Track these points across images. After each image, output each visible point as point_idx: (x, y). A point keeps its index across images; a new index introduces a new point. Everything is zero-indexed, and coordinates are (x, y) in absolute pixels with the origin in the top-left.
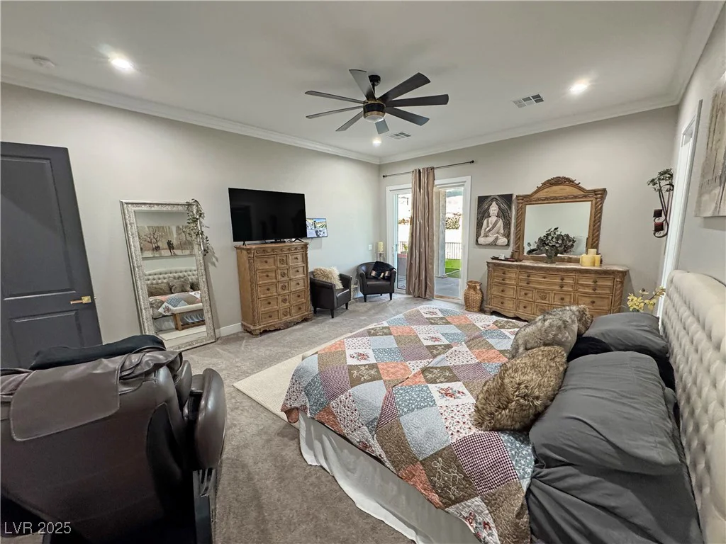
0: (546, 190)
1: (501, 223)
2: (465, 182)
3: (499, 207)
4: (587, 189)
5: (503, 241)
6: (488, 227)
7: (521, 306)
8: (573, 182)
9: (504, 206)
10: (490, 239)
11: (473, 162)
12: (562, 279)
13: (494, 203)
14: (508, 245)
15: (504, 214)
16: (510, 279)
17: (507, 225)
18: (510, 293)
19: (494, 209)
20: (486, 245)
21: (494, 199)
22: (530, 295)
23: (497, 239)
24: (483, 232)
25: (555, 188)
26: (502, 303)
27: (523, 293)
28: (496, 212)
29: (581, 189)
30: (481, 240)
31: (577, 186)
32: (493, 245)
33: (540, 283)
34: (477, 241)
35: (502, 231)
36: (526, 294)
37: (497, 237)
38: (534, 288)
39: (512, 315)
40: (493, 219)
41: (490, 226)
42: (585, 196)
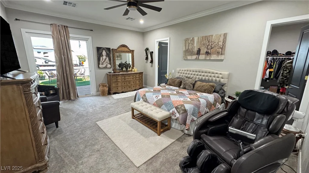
0: (121, 48)
1: (107, 59)
2: (89, 39)
3: (106, 52)
4: (131, 49)
5: (109, 66)
6: (103, 60)
7: (123, 88)
8: (127, 47)
9: (108, 52)
10: (104, 66)
11: (92, 30)
12: (133, 76)
13: (104, 51)
14: (111, 67)
15: (108, 55)
16: (119, 79)
17: (110, 60)
18: (120, 84)
19: (104, 53)
20: (103, 68)
21: (104, 49)
22: (126, 83)
23: (107, 65)
24: (101, 62)
25: (123, 48)
26: (117, 89)
27: (123, 83)
28: (105, 54)
29: (129, 49)
30: (100, 66)
31: (128, 48)
32: (106, 68)
33: (128, 79)
34: (99, 66)
35: (108, 62)
36: (125, 83)
37: (107, 64)
38: (127, 81)
39: (121, 92)
40: (104, 57)
41: (104, 60)
42: (130, 52)
